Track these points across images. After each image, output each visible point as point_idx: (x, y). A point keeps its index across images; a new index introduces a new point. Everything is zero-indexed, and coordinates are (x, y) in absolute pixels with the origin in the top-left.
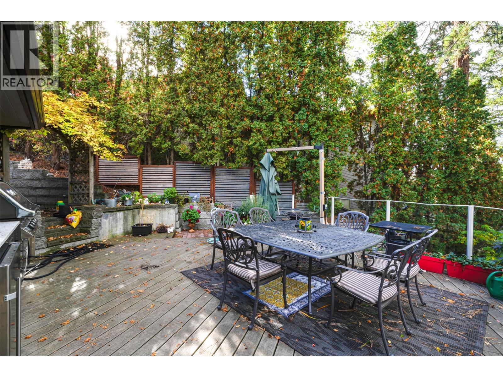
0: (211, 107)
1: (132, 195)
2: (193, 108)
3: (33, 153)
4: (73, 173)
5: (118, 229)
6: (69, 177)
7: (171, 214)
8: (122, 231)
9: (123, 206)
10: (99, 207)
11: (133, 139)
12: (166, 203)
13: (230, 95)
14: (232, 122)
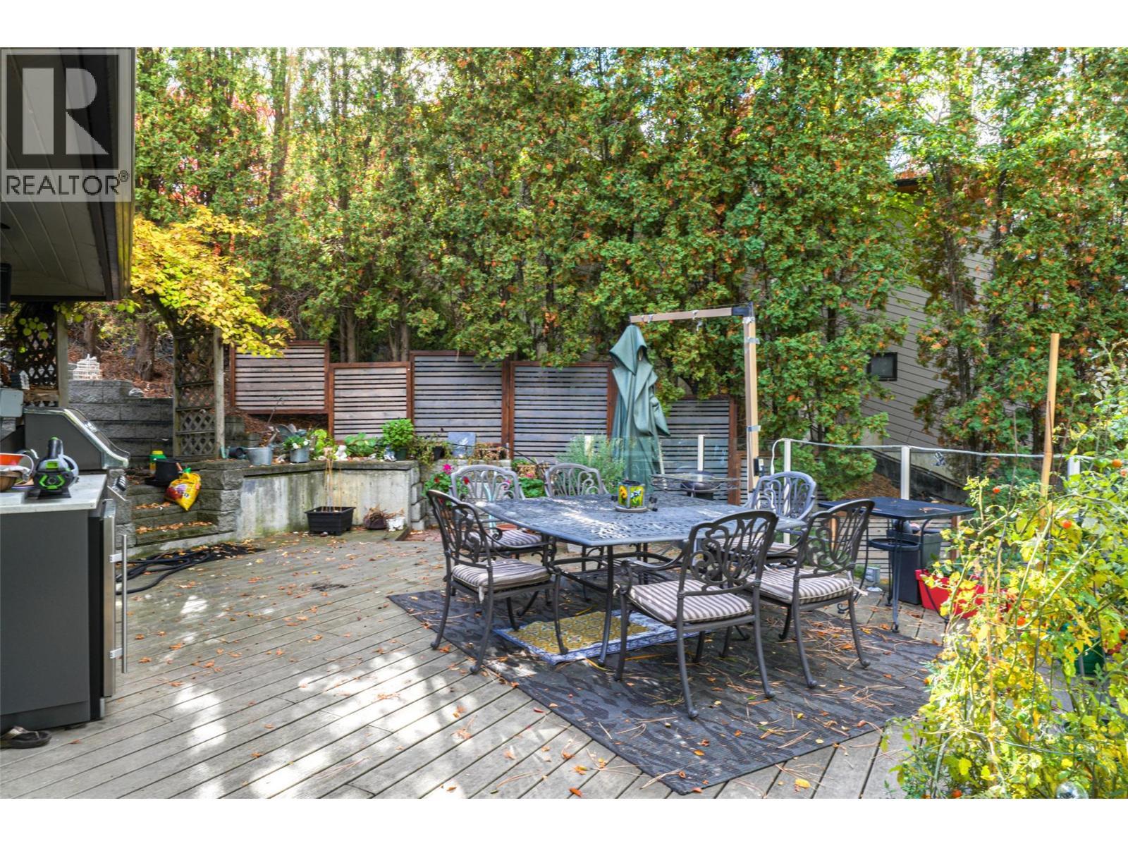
0: (496, 211)
1: (309, 438)
2: (452, 216)
3: (100, 343)
4: (182, 386)
5: (277, 516)
6: (172, 395)
7: (397, 485)
8: (285, 522)
9: (286, 464)
10: (236, 465)
11: (310, 302)
12: (387, 456)
13: (544, 175)
14: (551, 244)
